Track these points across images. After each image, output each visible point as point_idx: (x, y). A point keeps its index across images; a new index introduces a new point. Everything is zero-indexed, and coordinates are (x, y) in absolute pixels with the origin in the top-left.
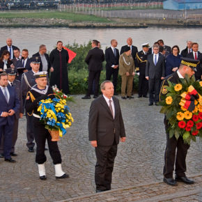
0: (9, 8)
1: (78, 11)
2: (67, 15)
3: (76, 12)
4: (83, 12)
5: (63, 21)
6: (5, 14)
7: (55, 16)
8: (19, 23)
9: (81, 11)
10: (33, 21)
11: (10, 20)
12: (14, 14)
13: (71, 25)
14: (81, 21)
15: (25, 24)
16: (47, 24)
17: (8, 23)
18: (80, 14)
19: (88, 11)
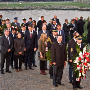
1: (83, 2)
2: (78, 4)
3: (82, 3)
4: (86, 3)
5: (76, 7)
6: (48, 3)
7: (72, 5)
8: (54, 8)
9: (85, 2)
10: (61, 7)
11: (50, 6)
12: (52, 4)
13: (80, 9)
14: (84, 7)
15: (57, 8)
16: (68, 8)
17: (49, 8)
18: (84, 4)
19: (88, 2)
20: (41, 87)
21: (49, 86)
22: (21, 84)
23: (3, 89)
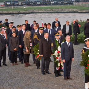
0: (52, 4)
1: (83, 5)
2: (78, 7)
3: (82, 6)
4: (85, 6)
5: (75, 10)
6: (50, 7)
7: (72, 8)
8: (56, 11)
9: (84, 5)
10: (62, 10)
11: (52, 9)
12: (54, 7)
13: (79, 11)
14: (84, 10)
15: (58, 11)
16: (69, 11)
17: (51, 11)
18: (84, 7)
19: (87, 5)
20: (45, 85)
21: (52, 84)
22: (27, 82)
23: (10, 87)
